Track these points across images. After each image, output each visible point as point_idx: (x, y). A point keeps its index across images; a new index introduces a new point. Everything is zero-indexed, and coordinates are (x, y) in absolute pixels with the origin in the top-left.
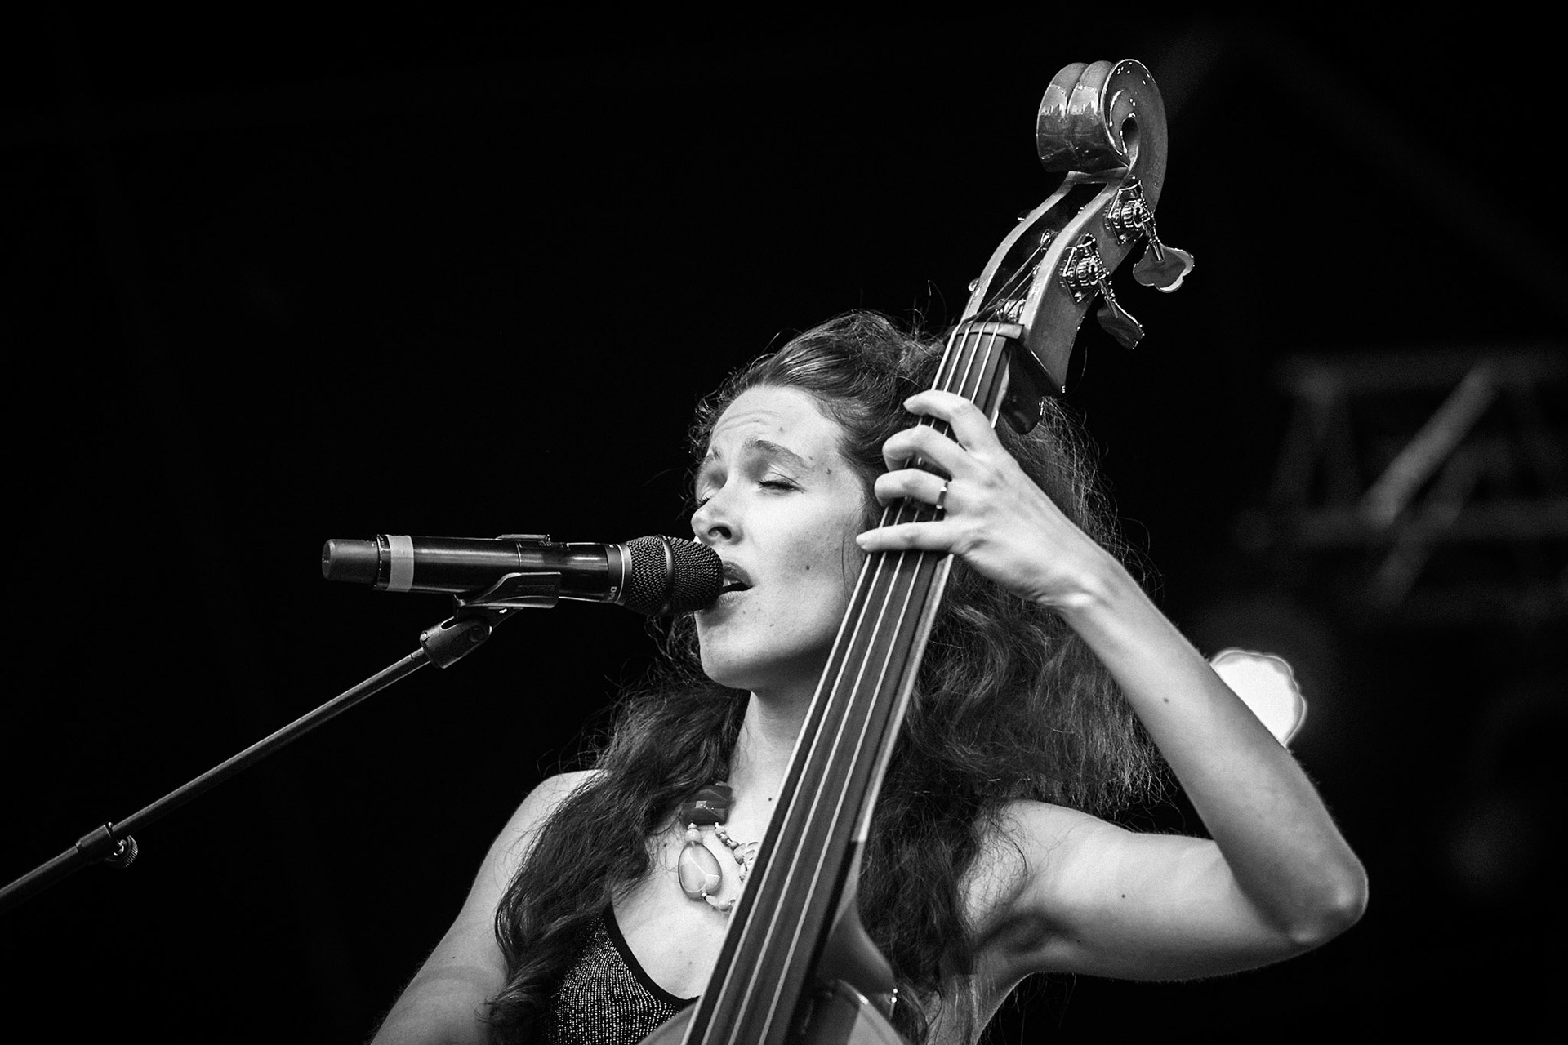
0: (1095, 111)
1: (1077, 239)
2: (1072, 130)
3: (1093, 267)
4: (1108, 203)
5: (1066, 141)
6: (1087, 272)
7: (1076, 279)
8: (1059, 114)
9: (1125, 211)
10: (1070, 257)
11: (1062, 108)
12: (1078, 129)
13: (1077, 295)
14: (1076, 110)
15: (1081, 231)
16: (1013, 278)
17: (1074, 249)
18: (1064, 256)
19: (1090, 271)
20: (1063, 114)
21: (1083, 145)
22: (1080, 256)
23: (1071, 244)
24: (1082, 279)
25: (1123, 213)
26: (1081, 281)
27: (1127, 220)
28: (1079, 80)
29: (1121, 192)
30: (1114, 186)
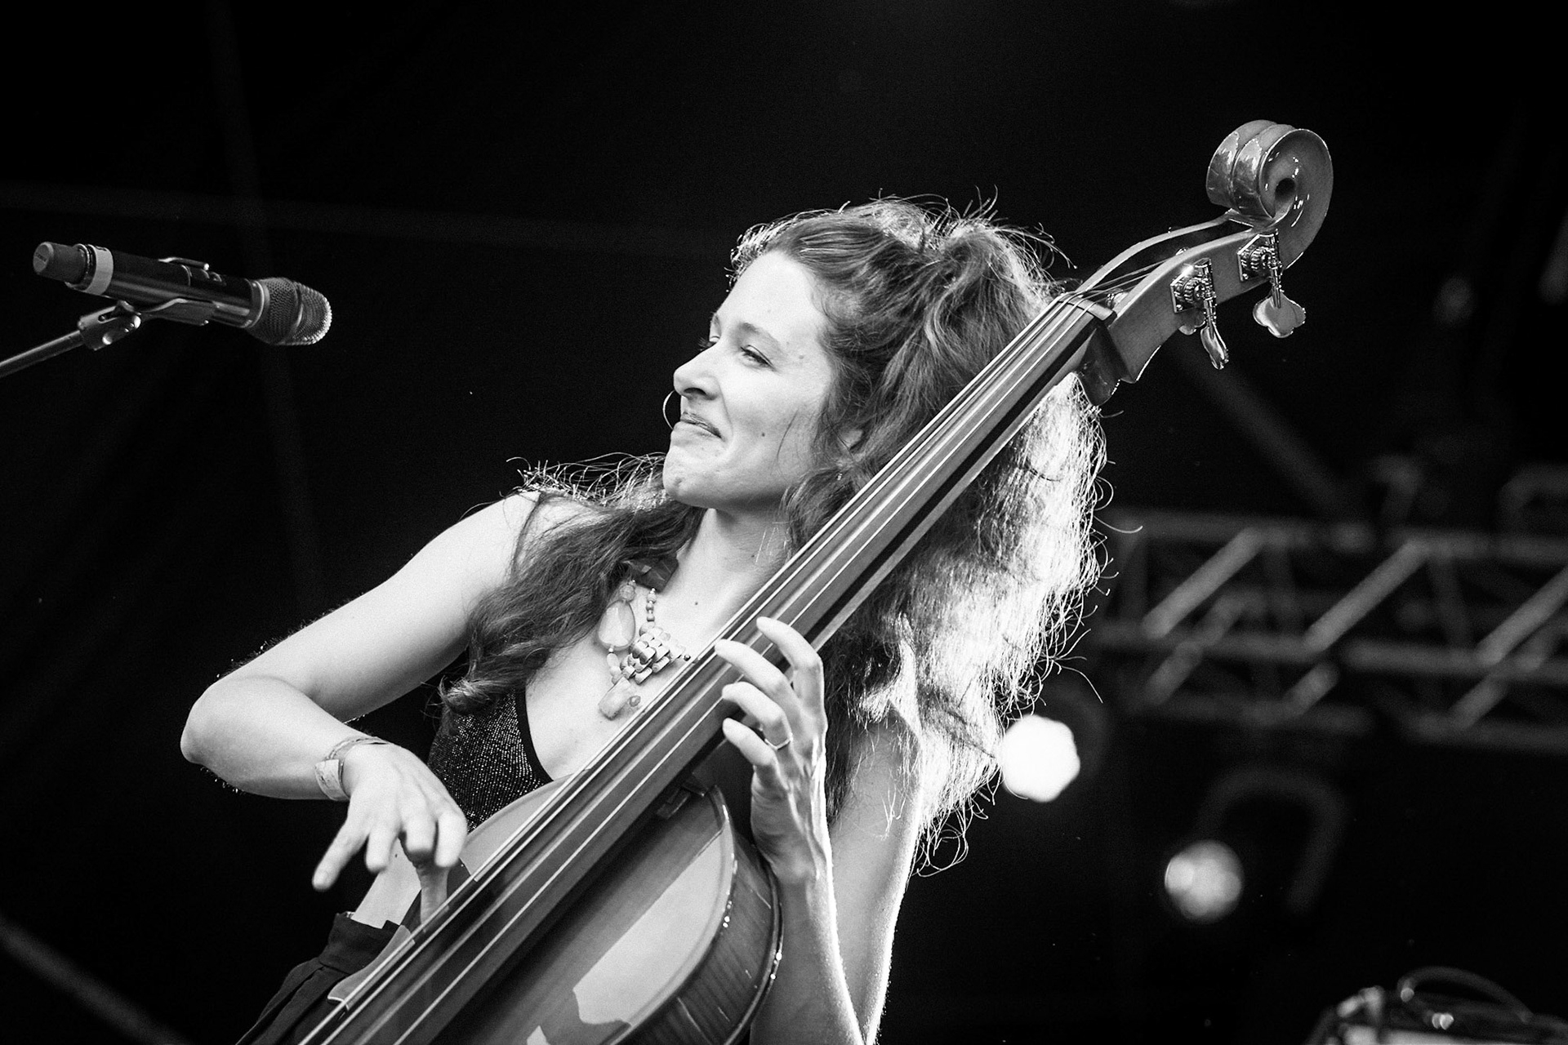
0: (1254, 165)
1: (1196, 260)
2: (1234, 175)
3: (1199, 287)
4: (1242, 243)
5: (1228, 181)
7: (1183, 292)
8: (1228, 158)
9: (1255, 254)
10: (1185, 273)
11: (1232, 154)
12: (1240, 174)
13: (1179, 306)
14: (1242, 157)
15: (1203, 255)
16: (1133, 273)
17: (1191, 266)
19: (1197, 291)
20: (1229, 162)
21: (1241, 188)
22: (1194, 274)
23: (1192, 261)
24: (1188, 294)
25: (1253, 255)
26: (1186, 295)
27: (1255, 262)
28: (1258, 134)
29: (1257, 237)
30: (1255, 231)
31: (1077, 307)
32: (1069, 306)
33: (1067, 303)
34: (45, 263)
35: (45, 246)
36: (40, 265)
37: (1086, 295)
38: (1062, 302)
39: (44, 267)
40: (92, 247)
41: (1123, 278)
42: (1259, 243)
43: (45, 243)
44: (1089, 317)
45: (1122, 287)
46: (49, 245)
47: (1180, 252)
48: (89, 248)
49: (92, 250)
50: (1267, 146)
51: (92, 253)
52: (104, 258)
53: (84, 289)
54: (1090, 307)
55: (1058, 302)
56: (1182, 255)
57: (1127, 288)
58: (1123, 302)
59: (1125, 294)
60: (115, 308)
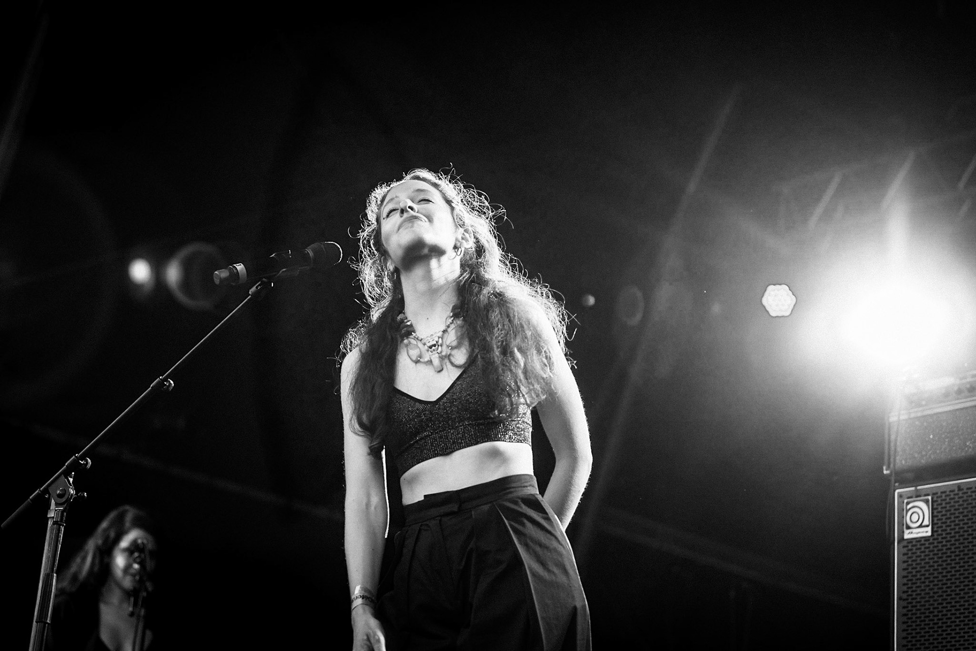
34: (219, 280)
36: (217, 281)
39: (219, 283)
40: (235, 265)
43: (215, 272)
46: (217, 272)
48: (235, 267)
51: (236, 269)
52: (240, 267)
53: (238, 282)
60: (260, 282)
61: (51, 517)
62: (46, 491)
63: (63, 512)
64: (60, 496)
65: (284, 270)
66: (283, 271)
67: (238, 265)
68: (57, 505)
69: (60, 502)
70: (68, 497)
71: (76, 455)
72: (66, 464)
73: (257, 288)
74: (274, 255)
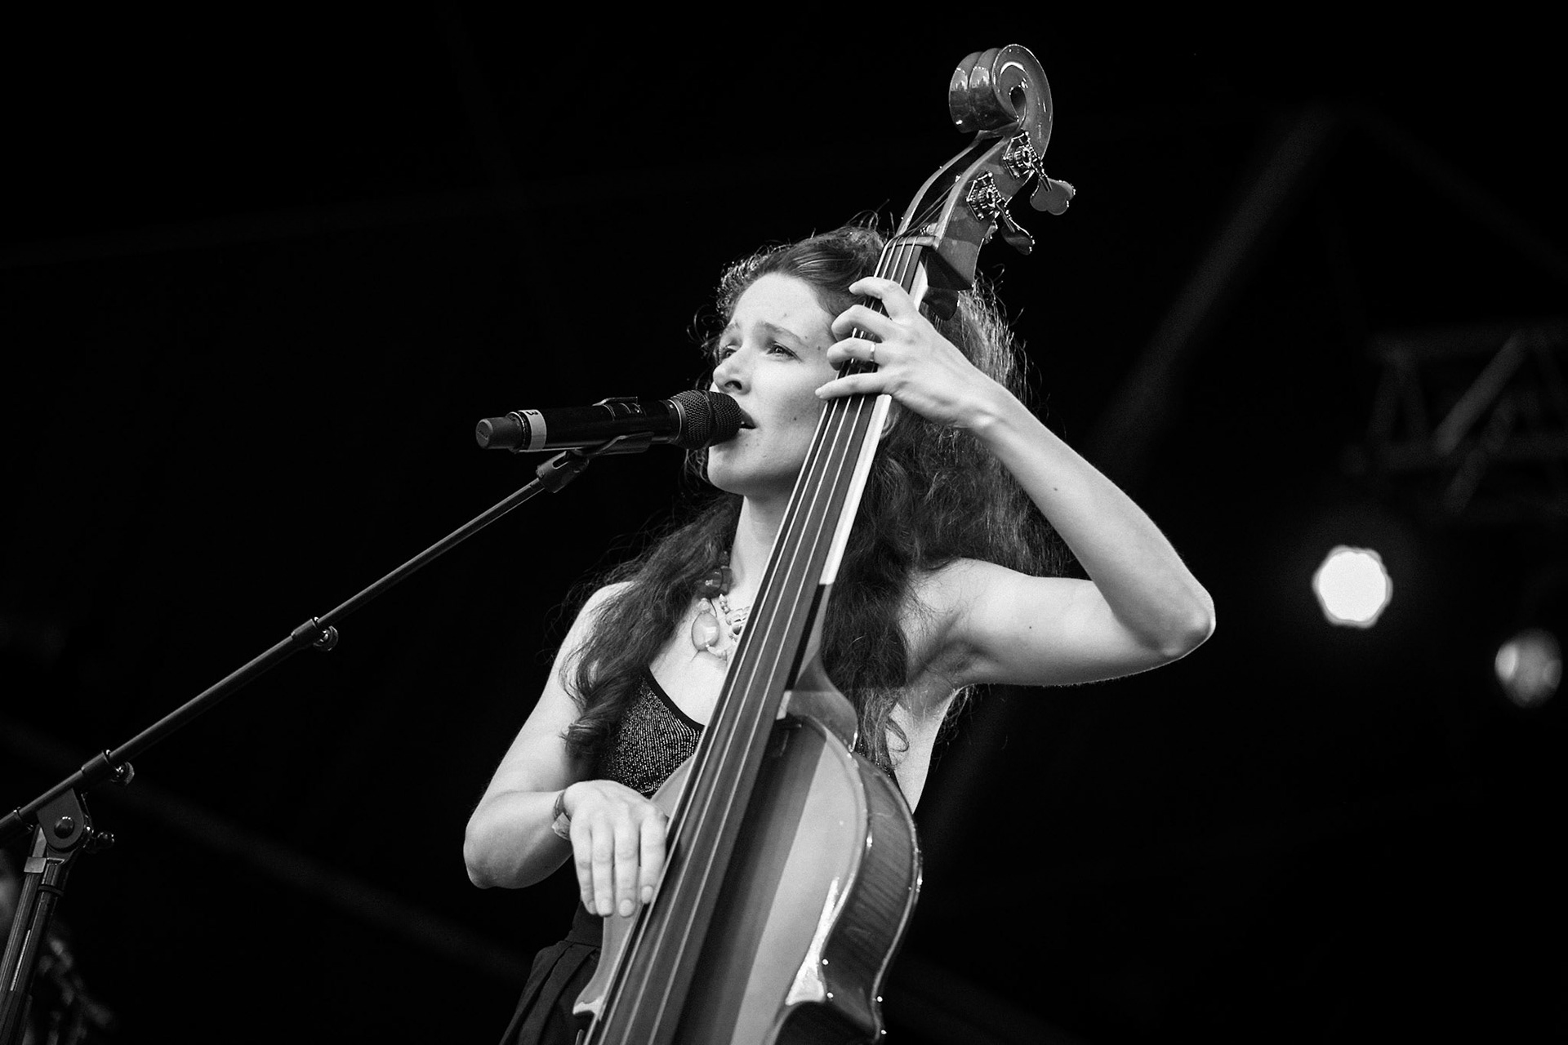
0: (987, 83)
1: (976, 176)
2: (972, 100)
3: (990, 194)
5: (970, 107)
6: (985, 197)
7: (978, 204)
8: (963, 89)
9: (1016, 154)
10: (973, 187)
11: (964, 84)
12: (978, 96)
13: (980, 215)
14: (976, 83)
15: (980, 170)
16: (932, 206)
17: (975, 182)
18: (967, 187)
19: (988, 196)
20: (966, 88)
21: (983, 109)
22: (980, 186)
23: (973, 178)
24: (982, 202)
25: (1015, 156)
26: (981, 205)
27: (1018, 161)
28: (977, 62)
29: (1012, 141)
30: (1008, 137)
31: (906, 245)
32: (898, 248)
33: (896, 246)
34: (487, 439)
35: (484, 423)
36: (483, 441)
37: (905, 235)
38: (891, 247)
39: (487, 443)
40: (524, 411)
41: (929, 212)
42: (1016, 145)
43: (483, 420)
44: (919, 249)
45: (927, 221)
46: (486, 421)
47: (958, 178)
48: (523, 415)
49: (522, 413)
50: (989, 66)
51: (527, 421)
52: (536, 419)
53: (525, 450)
54: (914, 241)
55: (888, 249)
56: (961, 180)
57: (935, 218)
58: (937, 231)
59: (936, 224)
60: (564, 454)
61: (31, 874)
62: (32, 818)
63: (64, 867)
64: (63, 833)
65: (623, 437)
66: (620, 440)
67: (529, 411)
68: (50, 849)
69: (58, 846)
70: (80, 838)
71: (108, 751)
72: (83, 768)
73: (555, 464)
74: (604, 401)
